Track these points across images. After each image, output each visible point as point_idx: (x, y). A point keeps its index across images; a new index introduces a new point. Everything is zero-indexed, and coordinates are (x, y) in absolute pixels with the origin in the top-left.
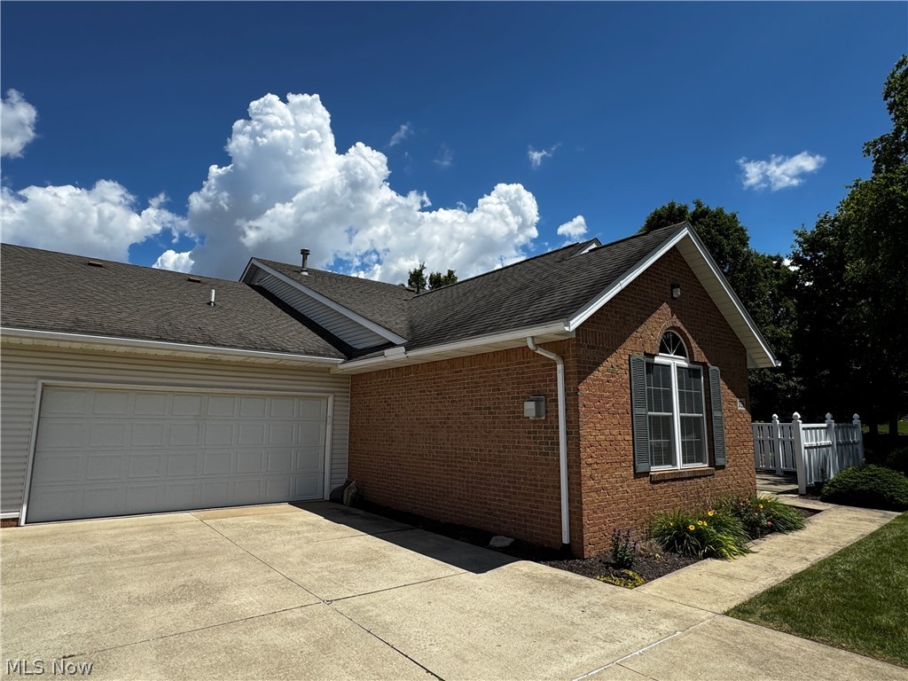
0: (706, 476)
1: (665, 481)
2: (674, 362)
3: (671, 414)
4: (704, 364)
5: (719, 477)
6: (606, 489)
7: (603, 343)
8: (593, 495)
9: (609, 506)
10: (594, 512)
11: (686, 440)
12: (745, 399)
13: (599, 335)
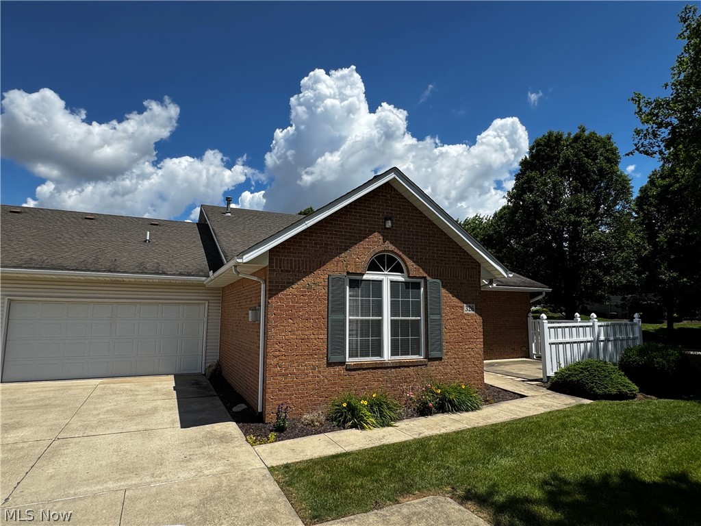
0: (417, 366)
1: (364, 369)
2: (387, 278)
3: (381, 318)
4: (425, 278)
5: (433, 367)
6: (294, 374)
7: (299, 268)
8: (279, 378)
9: (297, 386)
10: (279, 391)
11: (400, 338)
12: (474, 305)
13: (295, 261)
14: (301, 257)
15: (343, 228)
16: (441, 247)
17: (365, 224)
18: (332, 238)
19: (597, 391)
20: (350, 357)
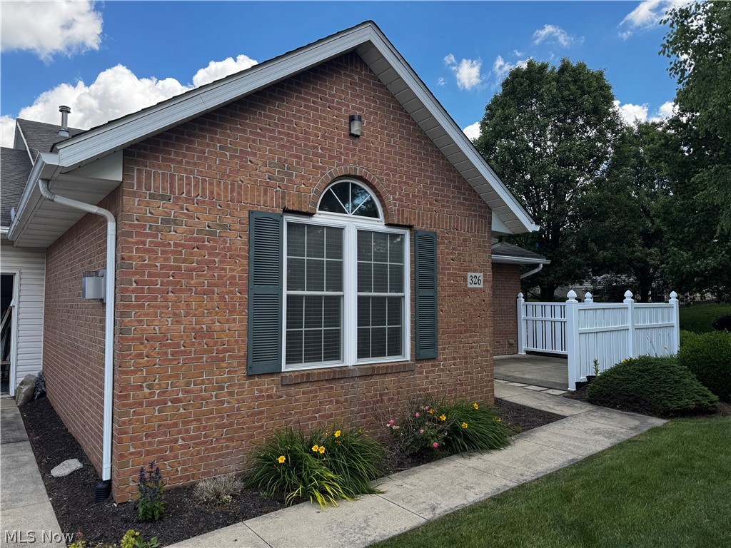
1: (313, 383)
2: (350, 224)
3: (340, 293)
4: (412, 228)
5: (423, 374)
6: (179, 400)
7: (189, 192)
8: (147, 410)
9: (184, 423)
10: (147, 436)
11: (371, 327)
12: (482, 274)
13: (181, 179)
14: (192, 172)
15: (276, 125)
16: (437, 178)
17: (316, 122)
18: (254, 141)
19: (669, 405)
20: (287, 363)
